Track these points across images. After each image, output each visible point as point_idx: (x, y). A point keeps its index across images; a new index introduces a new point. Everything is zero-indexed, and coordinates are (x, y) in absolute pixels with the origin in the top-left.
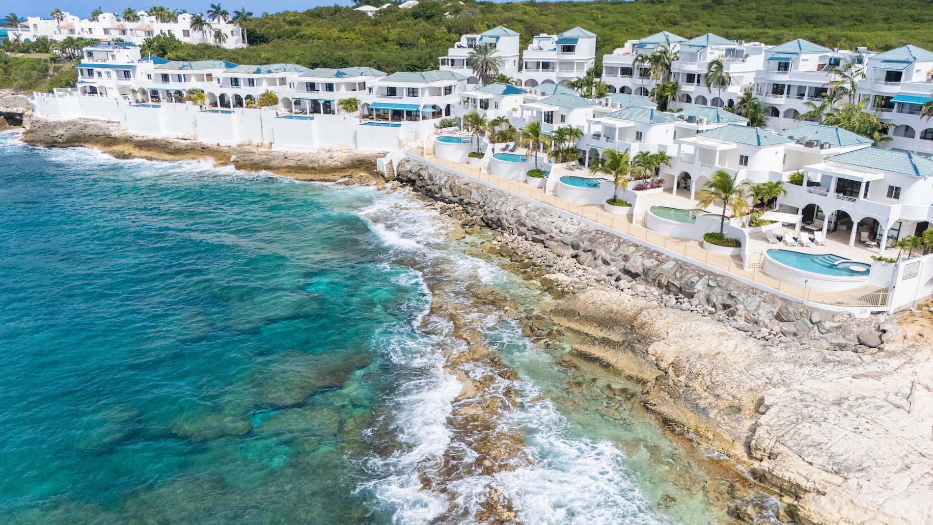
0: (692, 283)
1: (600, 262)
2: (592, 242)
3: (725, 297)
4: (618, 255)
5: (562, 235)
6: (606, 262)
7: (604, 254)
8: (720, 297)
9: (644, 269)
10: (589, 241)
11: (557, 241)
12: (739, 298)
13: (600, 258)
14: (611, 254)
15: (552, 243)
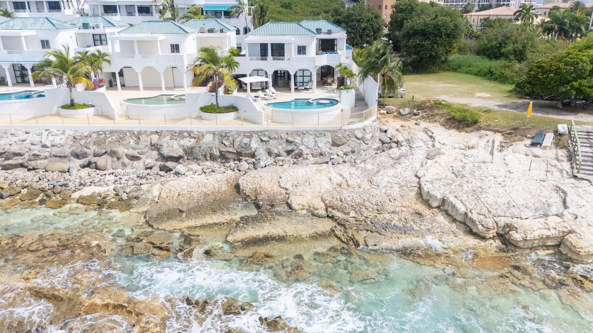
0: (246, 144)
1: (126, 160)
2: (99, 145)
3: (284, 145)
4: (143, 147)
5: (48, 150)
6: (134, 158)
7: (126, 151)
8: (280, 147)
9: (184, 150)
10: (95, 144)
11: (46, 158)
12: (297, 141)
13: (124, 156)
14: (134, 149)
15: (40, 162)
